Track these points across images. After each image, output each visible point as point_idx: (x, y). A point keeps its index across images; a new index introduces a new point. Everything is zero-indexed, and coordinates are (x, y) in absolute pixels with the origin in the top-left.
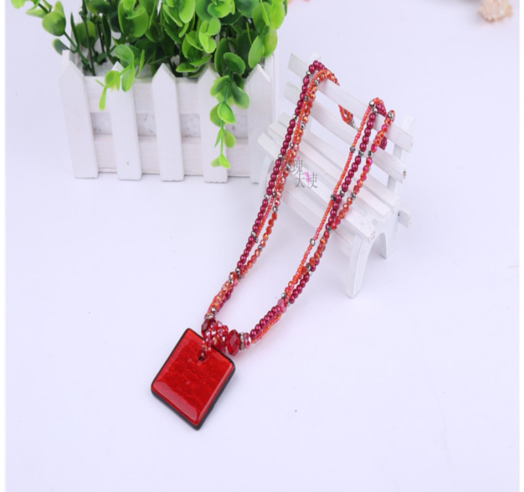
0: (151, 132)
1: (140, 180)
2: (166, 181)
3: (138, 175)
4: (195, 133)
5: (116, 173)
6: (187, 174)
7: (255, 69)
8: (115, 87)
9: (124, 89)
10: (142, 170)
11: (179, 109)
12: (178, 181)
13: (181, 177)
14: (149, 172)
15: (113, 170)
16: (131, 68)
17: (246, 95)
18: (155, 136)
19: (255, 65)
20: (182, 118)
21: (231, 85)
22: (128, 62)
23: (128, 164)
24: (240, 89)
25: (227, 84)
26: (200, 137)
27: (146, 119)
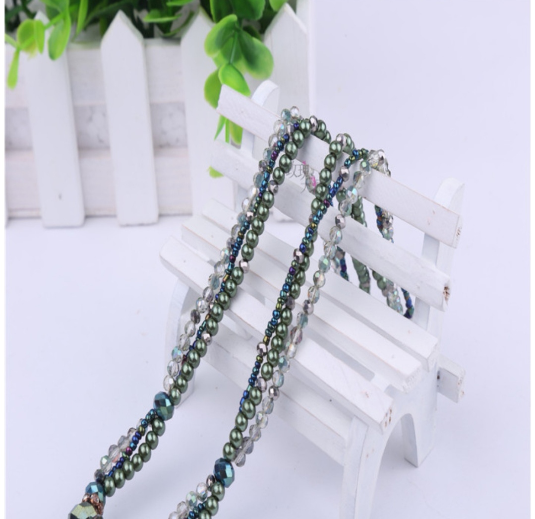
0: (101, 141)
1: (83, 225)
2: (128, 226)
3: (79, 217)
4: (177, 140)
5: (38, 217)
6: (163, 212)
7: (280, 11)
8: (37, 51)
9: (52, 56)
10: (86, 209)
11: (150, 94)
12: (148, 225)
13: (154, 217)
14: (98, 213)
15: (34, 213)
16: (64, 19)
17: (267, 50)
18: (108, 148)
19: (280, 6)
20: (155, 110)
21: (240, 37)
22: (59, 9)
23: (60, 197)
24: (256, 41)
25: (233, 36)
26: (186, 146)
27: (90, 119)
